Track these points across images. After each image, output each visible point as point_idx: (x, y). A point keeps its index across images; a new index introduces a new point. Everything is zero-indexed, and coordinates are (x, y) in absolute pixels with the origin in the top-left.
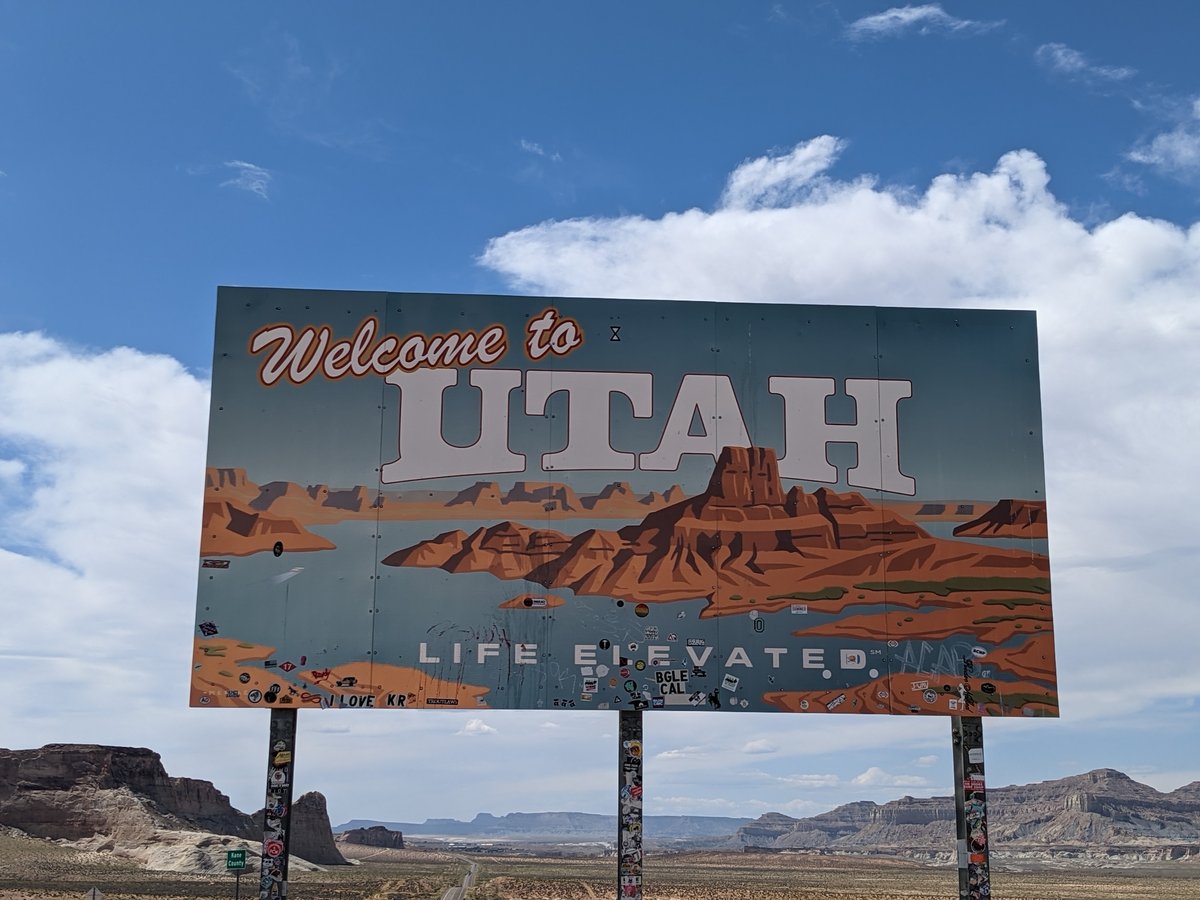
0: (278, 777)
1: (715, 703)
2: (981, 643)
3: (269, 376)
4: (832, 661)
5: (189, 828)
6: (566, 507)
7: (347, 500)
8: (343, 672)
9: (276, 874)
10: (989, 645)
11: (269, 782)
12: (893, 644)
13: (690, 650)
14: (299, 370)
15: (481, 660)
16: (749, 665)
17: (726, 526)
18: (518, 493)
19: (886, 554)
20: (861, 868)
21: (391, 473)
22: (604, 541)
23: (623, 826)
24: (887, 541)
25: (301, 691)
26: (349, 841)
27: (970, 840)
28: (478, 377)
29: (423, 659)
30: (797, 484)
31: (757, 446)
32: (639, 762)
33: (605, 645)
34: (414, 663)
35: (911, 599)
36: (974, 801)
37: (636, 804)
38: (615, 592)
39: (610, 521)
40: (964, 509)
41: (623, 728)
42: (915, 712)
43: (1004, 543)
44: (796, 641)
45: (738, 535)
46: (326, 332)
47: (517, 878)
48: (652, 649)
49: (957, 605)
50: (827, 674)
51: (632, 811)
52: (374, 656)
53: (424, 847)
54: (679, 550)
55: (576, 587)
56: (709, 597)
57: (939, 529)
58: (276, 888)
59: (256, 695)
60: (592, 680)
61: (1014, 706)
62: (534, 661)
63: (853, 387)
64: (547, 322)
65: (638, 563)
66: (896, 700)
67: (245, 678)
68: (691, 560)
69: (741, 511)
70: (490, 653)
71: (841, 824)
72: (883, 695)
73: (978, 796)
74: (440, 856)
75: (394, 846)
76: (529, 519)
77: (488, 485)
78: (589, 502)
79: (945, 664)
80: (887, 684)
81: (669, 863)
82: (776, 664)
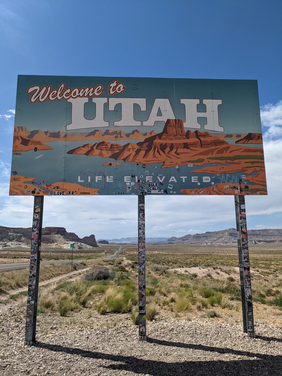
0: (36, 216)
1: (166, 192)
2: (244, 174)
3: (33, 100)
4: (200, 180)
5: (71, 241)
6: (121, 137)
7: (56, 135)
8: (55, 185)
9: (36, 244)
10: (247, 175)
11: (34, 217)
12: (218, 175)
13: (158, 177)
14: (42, 98)
15: (96, 181)
16: (176, 181)
17: (169, 142)
18: (107, 133)
19: (216, 149)
21: (69, 127)
22: (132, 146)
23: (139, 229)
24: (216, 145)
25: (42, 191)
27: (242, 231)
28: (95, 100)
29: (79, 181)
30: (189, 129)
31: (177, 119)
32: (144, 210)
33: (133, 176)
34: (77, 182)
35: (223, 162)
36: (243, 220)
37: (143, 222)
38: (136, 161)
39: (134, 141)
40: (238, 136)
41: (139, 200)
42: (225, 194)
43: (250, 145)
44: (190, 174)
45: (172, 144)
46: (50, 88)
47: (128, 249)
48: (147, 177)
49: (237, 163)
50: (199, 184)
51: (142, 224)
52: (64, 181)
54: (155, 149)
55: (125, 160)
56: (164, 162)
57: (231, 142)
58: (36, 248)
59: (29, 192)
60: (129, 186)
61: (254, 192)
62: (112, 181)
63: (205, 101)
64: (115, 84)
65: (143, 153)
66: (219, 191)
67: (26, 187)
68: (158, 152)
69: (173, 137)
70: (99, 179)
72: (215, 189)
73: (243, 218)
75: (107, 244)
76: (110, 140)
77: (98, 131)
78: (128, 135)
79: (234, 180)
80: (217, 186)
82: (184, 181)
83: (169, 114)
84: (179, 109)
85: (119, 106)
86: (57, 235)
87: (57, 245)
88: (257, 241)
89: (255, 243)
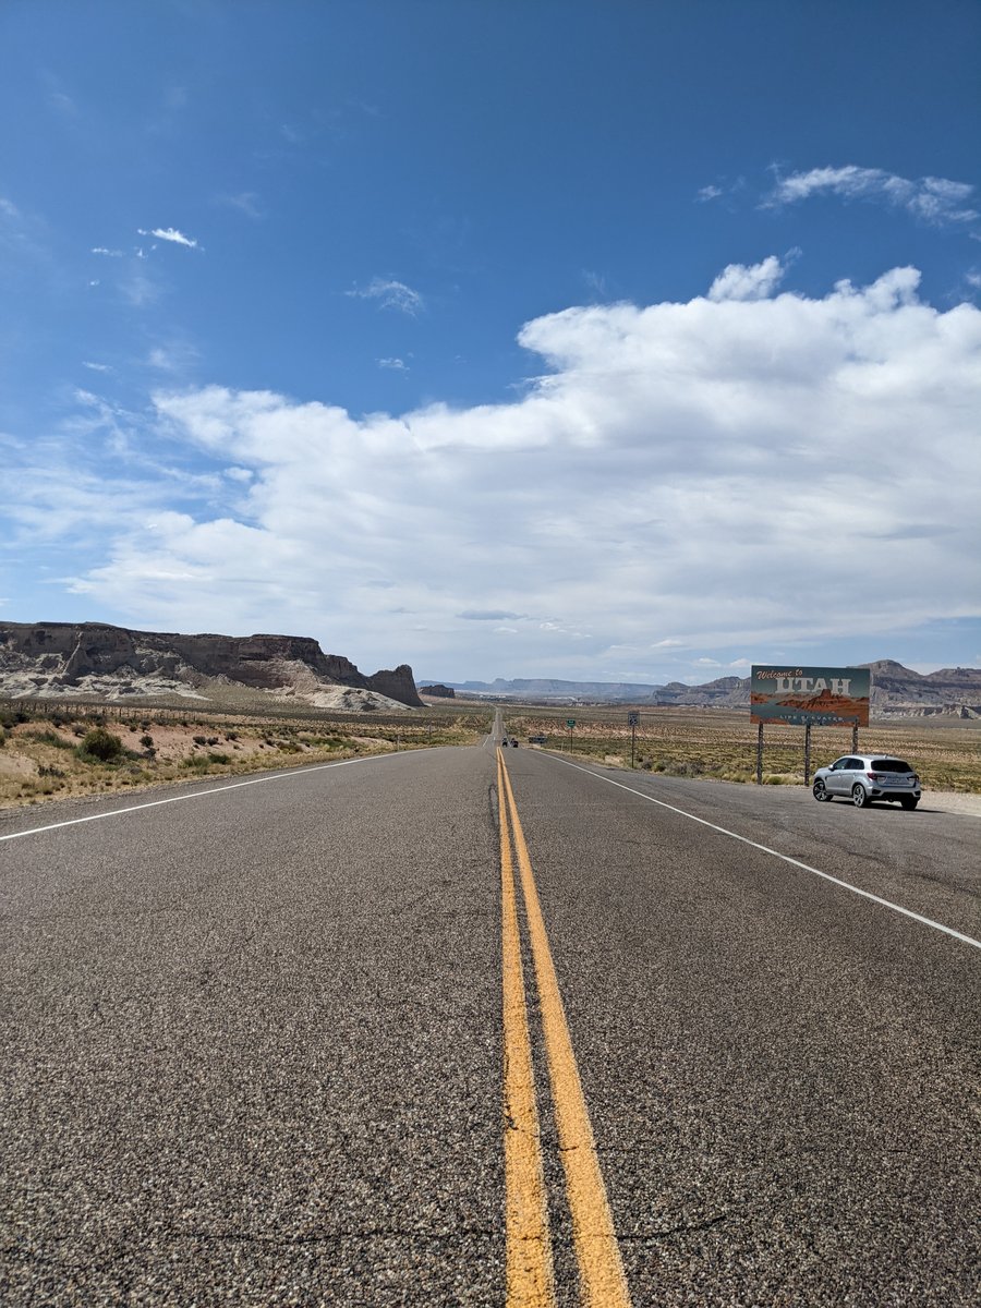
5: (337, 684)
20: (730, 716)
26: (422, 693)
39: (807, 699)
47: (532, 717)
53: (465, 697)
57: (854, 701)
71: (717, 690)
74: (477, 703)
75: (449, 696)
81: (612, 710)
83: (824, 687)
84: (829, 684)
85: (800, 682)
86: (291, 663)
87: (292, 693)
88: (972, 708)
89: (965, 715)
